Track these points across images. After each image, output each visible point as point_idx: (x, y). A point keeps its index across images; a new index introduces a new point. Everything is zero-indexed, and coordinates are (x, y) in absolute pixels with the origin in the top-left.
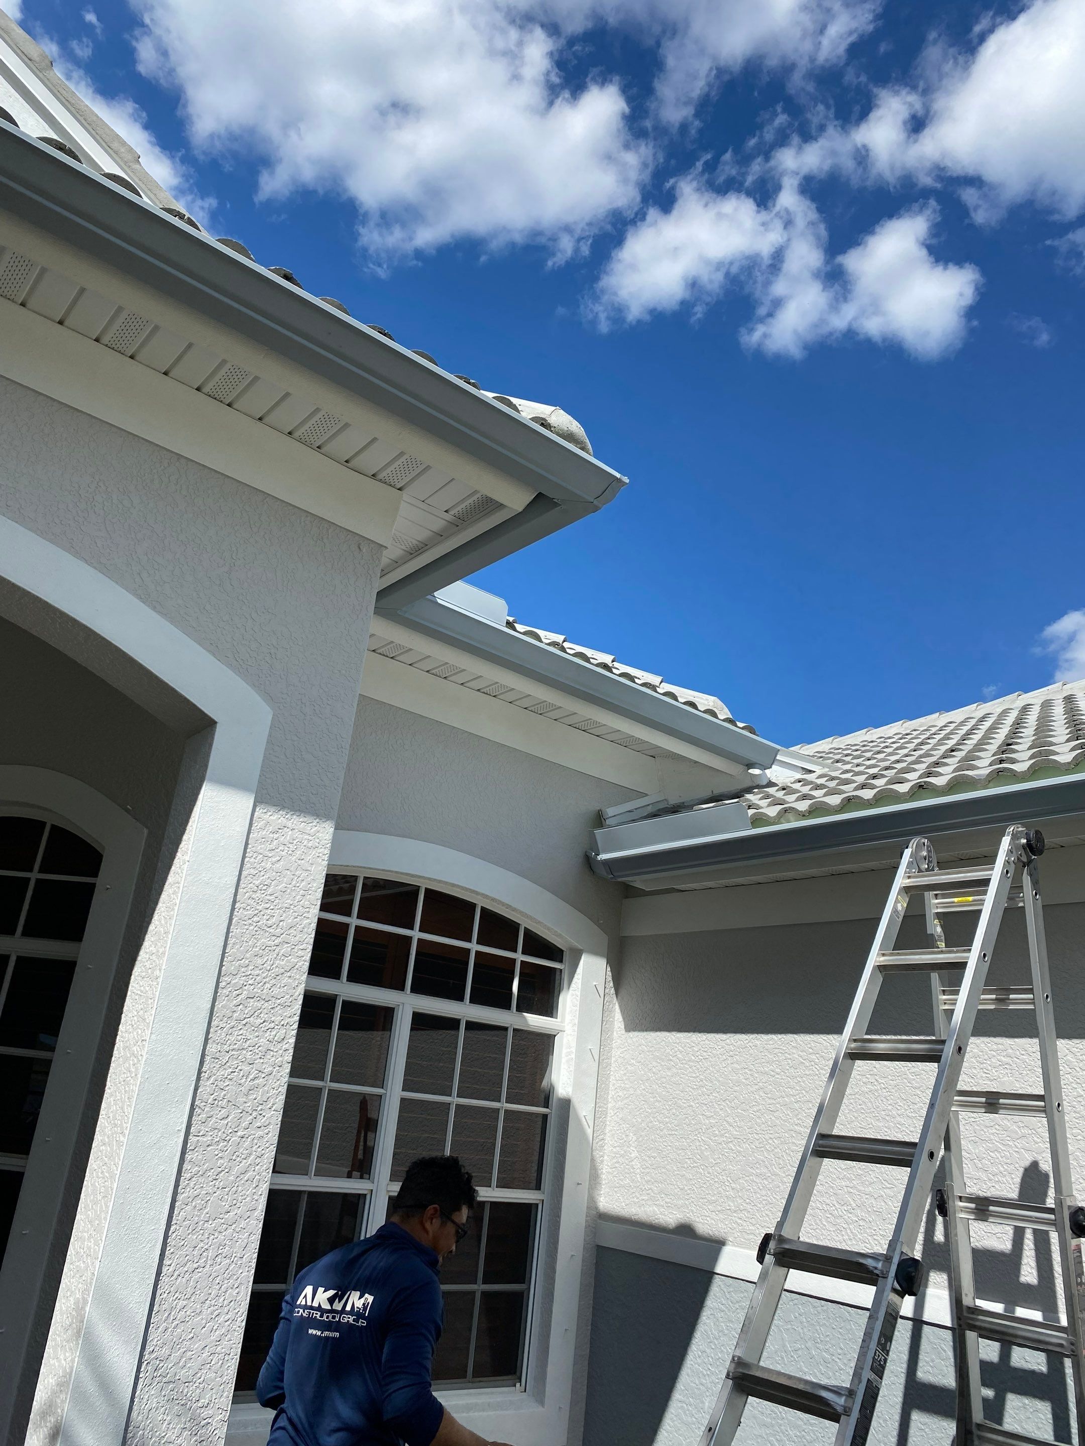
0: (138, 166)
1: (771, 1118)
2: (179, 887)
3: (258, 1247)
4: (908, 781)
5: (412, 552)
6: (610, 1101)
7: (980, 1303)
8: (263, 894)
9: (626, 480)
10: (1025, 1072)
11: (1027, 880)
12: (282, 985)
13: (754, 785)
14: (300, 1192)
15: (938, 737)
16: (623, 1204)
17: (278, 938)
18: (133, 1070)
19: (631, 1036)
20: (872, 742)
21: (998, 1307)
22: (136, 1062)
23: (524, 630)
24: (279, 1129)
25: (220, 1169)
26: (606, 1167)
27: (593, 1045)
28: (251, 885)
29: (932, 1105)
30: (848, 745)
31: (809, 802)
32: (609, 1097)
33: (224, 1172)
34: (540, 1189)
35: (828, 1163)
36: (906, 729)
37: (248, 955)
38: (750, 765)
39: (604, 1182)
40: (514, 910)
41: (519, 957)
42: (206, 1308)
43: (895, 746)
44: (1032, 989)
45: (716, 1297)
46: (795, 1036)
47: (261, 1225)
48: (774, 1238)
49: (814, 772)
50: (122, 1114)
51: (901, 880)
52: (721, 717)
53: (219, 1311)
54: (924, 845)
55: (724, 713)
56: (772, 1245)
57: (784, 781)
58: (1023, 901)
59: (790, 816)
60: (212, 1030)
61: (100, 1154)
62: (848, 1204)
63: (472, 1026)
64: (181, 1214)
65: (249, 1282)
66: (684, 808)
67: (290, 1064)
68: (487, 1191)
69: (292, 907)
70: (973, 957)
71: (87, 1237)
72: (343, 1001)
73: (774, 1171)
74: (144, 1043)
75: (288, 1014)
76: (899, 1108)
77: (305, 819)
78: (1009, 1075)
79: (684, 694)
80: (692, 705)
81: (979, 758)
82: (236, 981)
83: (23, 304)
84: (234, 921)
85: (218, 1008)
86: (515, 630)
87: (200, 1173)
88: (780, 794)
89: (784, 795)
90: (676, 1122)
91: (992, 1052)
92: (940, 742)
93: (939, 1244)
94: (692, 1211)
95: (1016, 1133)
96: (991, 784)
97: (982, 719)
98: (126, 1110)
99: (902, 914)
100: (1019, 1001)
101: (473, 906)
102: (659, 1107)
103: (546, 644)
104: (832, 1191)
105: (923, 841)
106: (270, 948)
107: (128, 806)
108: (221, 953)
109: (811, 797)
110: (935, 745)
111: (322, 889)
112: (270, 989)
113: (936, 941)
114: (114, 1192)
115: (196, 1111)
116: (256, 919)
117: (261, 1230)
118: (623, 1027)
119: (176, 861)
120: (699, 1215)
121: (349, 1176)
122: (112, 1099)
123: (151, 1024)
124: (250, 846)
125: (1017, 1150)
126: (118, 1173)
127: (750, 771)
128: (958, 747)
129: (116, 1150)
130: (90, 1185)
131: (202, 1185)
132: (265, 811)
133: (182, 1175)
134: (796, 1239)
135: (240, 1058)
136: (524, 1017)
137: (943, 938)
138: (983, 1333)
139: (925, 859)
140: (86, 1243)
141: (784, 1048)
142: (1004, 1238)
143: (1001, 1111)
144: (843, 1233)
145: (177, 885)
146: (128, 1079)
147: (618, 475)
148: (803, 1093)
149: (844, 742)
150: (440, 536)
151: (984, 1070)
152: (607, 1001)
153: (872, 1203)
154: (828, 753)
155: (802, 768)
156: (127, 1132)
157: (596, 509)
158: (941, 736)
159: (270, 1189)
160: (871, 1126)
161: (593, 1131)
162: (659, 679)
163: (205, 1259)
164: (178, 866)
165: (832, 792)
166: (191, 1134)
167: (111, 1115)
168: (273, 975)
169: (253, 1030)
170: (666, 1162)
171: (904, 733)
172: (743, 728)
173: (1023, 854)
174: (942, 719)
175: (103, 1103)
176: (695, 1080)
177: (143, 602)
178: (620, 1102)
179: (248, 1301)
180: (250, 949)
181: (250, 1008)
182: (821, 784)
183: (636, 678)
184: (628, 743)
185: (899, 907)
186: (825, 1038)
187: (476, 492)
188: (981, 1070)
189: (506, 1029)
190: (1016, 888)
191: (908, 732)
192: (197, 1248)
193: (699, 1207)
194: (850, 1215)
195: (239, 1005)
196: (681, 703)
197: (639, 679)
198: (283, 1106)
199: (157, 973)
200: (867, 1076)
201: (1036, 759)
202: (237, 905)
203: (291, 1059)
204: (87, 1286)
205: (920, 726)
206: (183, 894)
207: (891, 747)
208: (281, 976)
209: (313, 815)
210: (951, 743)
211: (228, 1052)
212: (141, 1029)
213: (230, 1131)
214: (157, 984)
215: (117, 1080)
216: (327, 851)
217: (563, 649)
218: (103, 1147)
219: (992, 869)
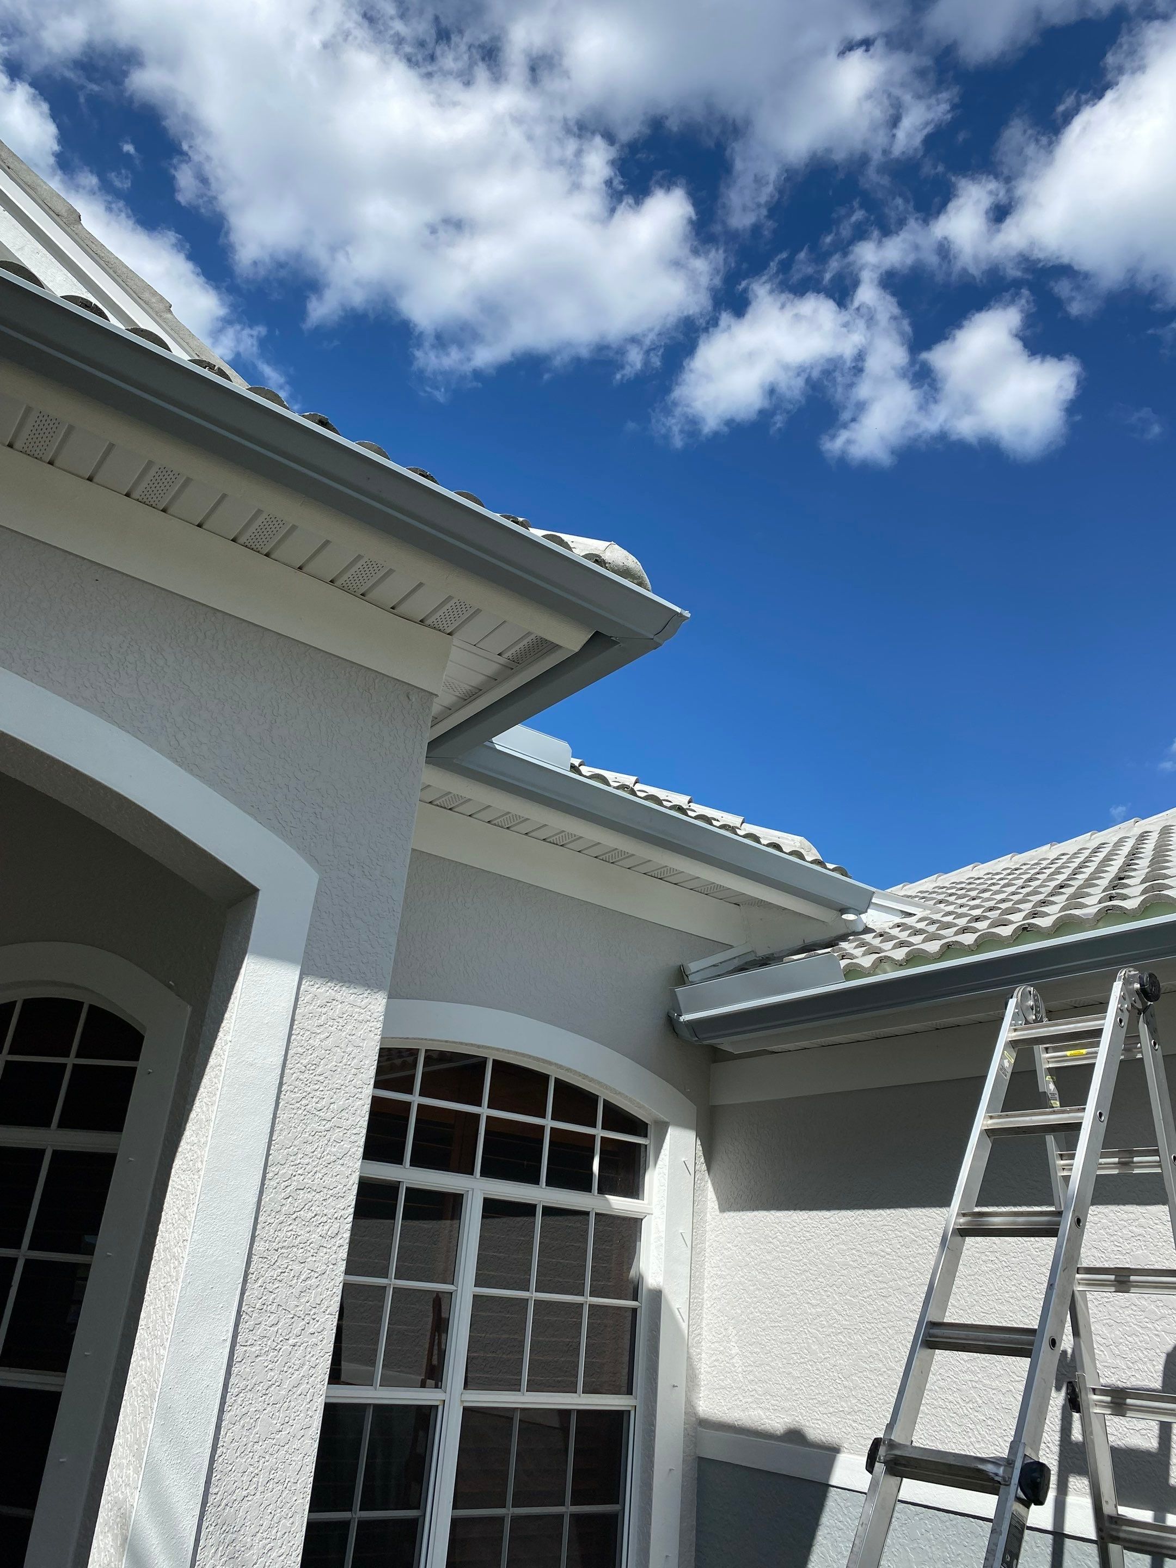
0: (169, 316)
1: (883, 1305)
2: (221, 1071)
3: (313, 1470)
4: (1012, 922)
5: (466, 698)
6: (706, 1290)
7: (1125, 1511)
8: (312, 1074)
9: (687, 614)
10: (1161, 1244)
11: (1143, 1029)
12: (335, 1174)
13: (849, 932)
14: (365, 1406)
15: (1048, 871)
16: (725, 1408)
17: (329, 1123)
18: (174, 1274)
19: (726, 1217)
20: (979, 879)
21: (1146, 1516)
22: (177, 1265)
23: (590, 774)
24: (334, 1335)
25: (270, 1383)
26: (705, 1366)
27: (685, 1228)
28: (299, 1065)
29: (1051, 1286)
30: (953, 883)
31: (906, 950)
32: (705, 1287)
33: (274, 1386)
34: (631, 1394)
35: (940, 1355)
36: (1016, 863)
37: (296, 1143)
38: (844, 910)
39: (702, 1383)
40: (592, 1080)
41: (599, 1132)
42: (257, 1541)
43: (1002, 882)
44: (1158, 1150)
45: (832, 1513)
46: (905, 1210)
47: (316, 1445)
48: (884, 1443)
49: (915, 915)
50: (162, 1324)
51: (1006, 1034)
52: (809, 858)
53: (272, 1545)
54: (1030, 994)
55: (812, 854)
56: (882, 1451)
57: (882, 926)
58: (1141, 1052)
59: (886, 966)
60: (259, 1227)
61: (139, 1369)
62: (974, 1401)
63: (549, 1211)
64: (228, 1435)
65: (304, 1510)
66: (774, 960)
67: (345, 1262)
68: (572, 1398)
69: (343, 1087)
70: (1087, 1117)
71: (125, 1464)
72: (407, 1188)
73: (890, 1366)
74: (185, 1242)
75: (341, 1206)
76: (1024, 1289)
77: (356, 991)
78: (1143, 1248)
79: (767, 835)
80: (777, 847)
81: (1089, 895)
82: (284, 1171)
83: (51, 463)
84: (281, 1105)
85: (265, 1202)
86: (580, 774)
87: (249, 1387)
88: (876, 942)
89: (881, 943)
90: (779, 1312)
91: (1123, 1222)
92: (1050, 878)
93: (1077, 1444)
94: (801, 1414)
95: (1154, 1312)
96: (1100, 924)
97: (1096, 850)
98: (166, 1320)
99: (1010, 1071)
100: (1144, 1164)
101: (546, 1078)
102: (760, 1296)
103: (614, 788)
104: (954, 1386)
105: (1028, 989)
106: (320, 1134)
107: (171, 982)
108: (267, 1141)
109: (909, 944)
110: (1045, 881)
111: (375, 1067)
112: (321, 1179)
113: (1050, 1100)
114: (154, 1411)
115: (242, 1317)
116: (304, 1102)
117: (316, 1450)
118: (717, 1207)
119: (218, 1042)
120: (809, 1419)
121: (423, 1385)
122: (151, 1308)
123: (193, 1222)
124: (296, 1022)
125: (1157, 1333)
126: (159, 1390)
127: (844, 916)
128: (1068, 882)
129: (156, 1365)
130: (128, 1404)
131: (250, 1402)
132: (312, 983)
133: (229, 1390)
134: (909, 1444)
135: (290, 1256)
136: (607, 1200)
137: (1057, 1096)
138: (1127, 1545)
139: (1032, 1009)
140: (124, 1471)
141: (894, 1225)
142: (1149, 1435)
143: (1133, 1290)
144: (970, 1435)
145: (219, 1068)
146: (168, 1284)
147: (678, 610)
148: (917, 1275)
149: (949, 880)
150: (494, 680)
151: (1116, 1243)
152: (698, 1179)
153: (1000, 1399)
154: (931, 893)
155: (901, 911)
156: (167, 1344)
157: (657, 645)
158: (1052, 870)
159: (325, 1403)
160: (995, 1311)
161: (689, 1326)
162: (740, 819)
163: (255, 1486)
164: (220, 1047)
165: (932, 938)
166: (238, 1344)
167: (151, 1325)
168: (324, 1163)
169: (304, 1225)
170: (770, 1359)
171: (1013, 867)
172: (833, 870)
173: (1138, 1000)
174: (1054, 850)
175: (142, 1313)
176: (798, 1264)
177: (180, 766)
178: (716, 1292)
179: (304, 1533)
180: (299, 1136)
181: (300, 1201)
182: (920, 929)
183: (715, 820)
184: (709, 890)
185: (1006, 1064)
186: (938, 1212)
187: (529, 634)
188: (1112, 1243)
189: (587, 1213)
190: (1132, 1038)
191: (1017, 866)
192: (247, 1473)
193: (809, 1409)
194: (976, 1414)
195: (288, 1198)
196: (764, 845)
197: (718, 821)
198: (338, 1309)
199: (199, 1165)
200: (987, 1253)
201: (1147, 895)
202: (284, 1087)
203: (346, 1256)
204: (126, 1520)
205: (1030, 860)
206: (226, 1078)
207: (999, 884)
208: (332, 1164)
209: (364, 986)
210: (1061, 878)
211: (277, 1250)
212: (182, 1228)
213: (281, 1339)
214: (199, 1178)
215: (157, 1286)
216: (380, 1025)
217: (633, 792)
218: (143, 1362)
219: (1104, 1018)
